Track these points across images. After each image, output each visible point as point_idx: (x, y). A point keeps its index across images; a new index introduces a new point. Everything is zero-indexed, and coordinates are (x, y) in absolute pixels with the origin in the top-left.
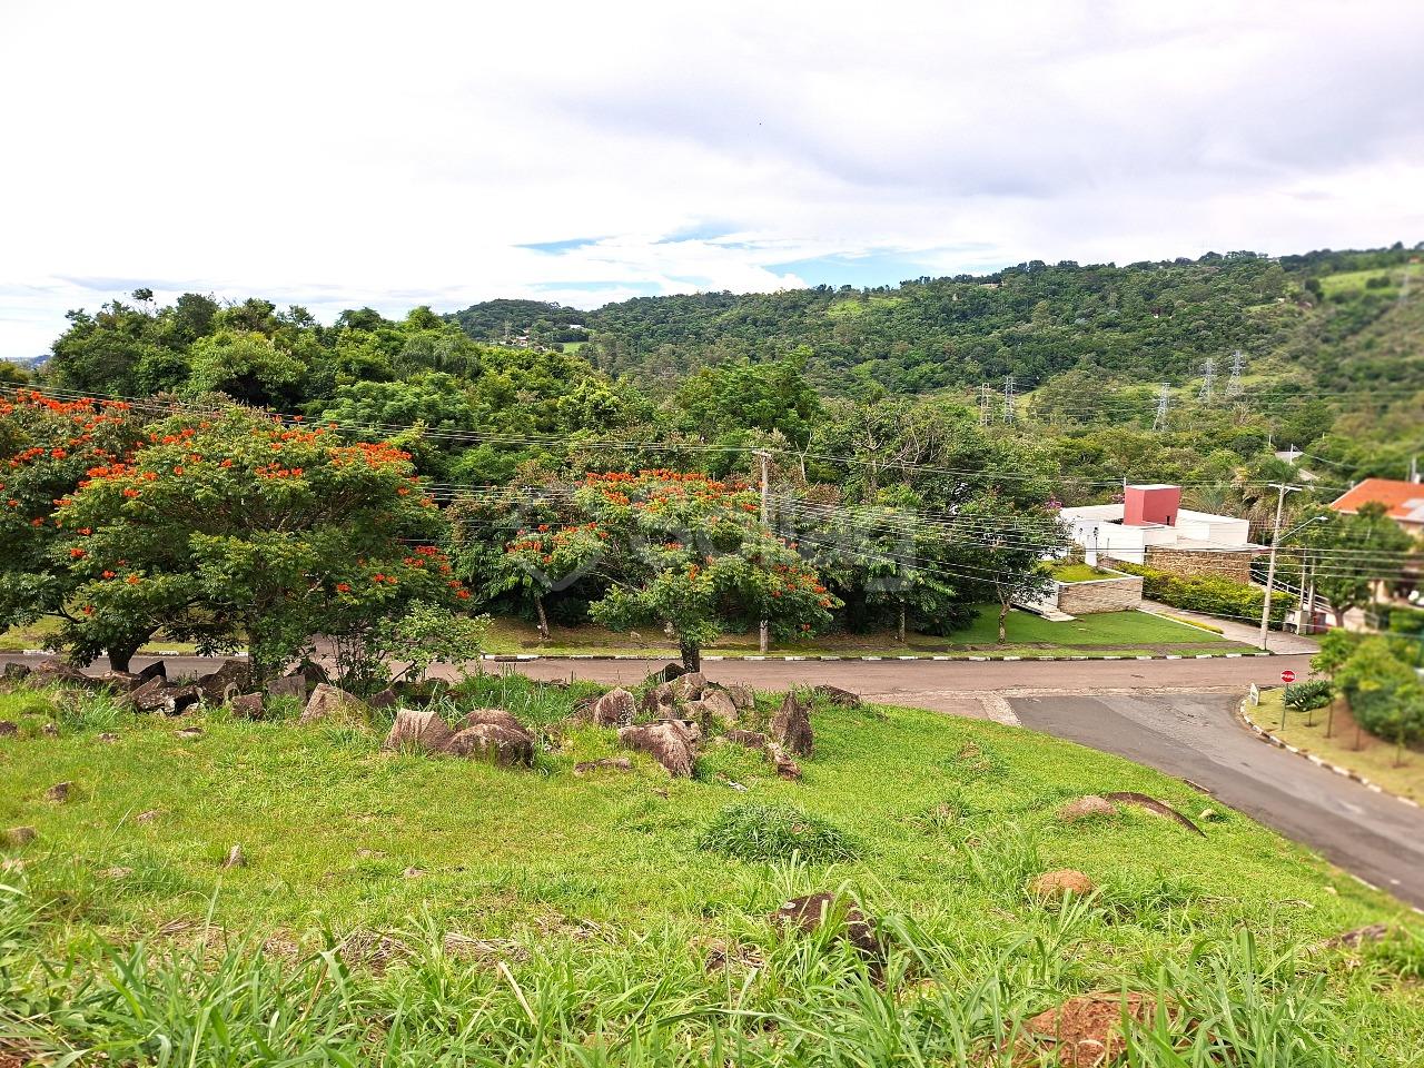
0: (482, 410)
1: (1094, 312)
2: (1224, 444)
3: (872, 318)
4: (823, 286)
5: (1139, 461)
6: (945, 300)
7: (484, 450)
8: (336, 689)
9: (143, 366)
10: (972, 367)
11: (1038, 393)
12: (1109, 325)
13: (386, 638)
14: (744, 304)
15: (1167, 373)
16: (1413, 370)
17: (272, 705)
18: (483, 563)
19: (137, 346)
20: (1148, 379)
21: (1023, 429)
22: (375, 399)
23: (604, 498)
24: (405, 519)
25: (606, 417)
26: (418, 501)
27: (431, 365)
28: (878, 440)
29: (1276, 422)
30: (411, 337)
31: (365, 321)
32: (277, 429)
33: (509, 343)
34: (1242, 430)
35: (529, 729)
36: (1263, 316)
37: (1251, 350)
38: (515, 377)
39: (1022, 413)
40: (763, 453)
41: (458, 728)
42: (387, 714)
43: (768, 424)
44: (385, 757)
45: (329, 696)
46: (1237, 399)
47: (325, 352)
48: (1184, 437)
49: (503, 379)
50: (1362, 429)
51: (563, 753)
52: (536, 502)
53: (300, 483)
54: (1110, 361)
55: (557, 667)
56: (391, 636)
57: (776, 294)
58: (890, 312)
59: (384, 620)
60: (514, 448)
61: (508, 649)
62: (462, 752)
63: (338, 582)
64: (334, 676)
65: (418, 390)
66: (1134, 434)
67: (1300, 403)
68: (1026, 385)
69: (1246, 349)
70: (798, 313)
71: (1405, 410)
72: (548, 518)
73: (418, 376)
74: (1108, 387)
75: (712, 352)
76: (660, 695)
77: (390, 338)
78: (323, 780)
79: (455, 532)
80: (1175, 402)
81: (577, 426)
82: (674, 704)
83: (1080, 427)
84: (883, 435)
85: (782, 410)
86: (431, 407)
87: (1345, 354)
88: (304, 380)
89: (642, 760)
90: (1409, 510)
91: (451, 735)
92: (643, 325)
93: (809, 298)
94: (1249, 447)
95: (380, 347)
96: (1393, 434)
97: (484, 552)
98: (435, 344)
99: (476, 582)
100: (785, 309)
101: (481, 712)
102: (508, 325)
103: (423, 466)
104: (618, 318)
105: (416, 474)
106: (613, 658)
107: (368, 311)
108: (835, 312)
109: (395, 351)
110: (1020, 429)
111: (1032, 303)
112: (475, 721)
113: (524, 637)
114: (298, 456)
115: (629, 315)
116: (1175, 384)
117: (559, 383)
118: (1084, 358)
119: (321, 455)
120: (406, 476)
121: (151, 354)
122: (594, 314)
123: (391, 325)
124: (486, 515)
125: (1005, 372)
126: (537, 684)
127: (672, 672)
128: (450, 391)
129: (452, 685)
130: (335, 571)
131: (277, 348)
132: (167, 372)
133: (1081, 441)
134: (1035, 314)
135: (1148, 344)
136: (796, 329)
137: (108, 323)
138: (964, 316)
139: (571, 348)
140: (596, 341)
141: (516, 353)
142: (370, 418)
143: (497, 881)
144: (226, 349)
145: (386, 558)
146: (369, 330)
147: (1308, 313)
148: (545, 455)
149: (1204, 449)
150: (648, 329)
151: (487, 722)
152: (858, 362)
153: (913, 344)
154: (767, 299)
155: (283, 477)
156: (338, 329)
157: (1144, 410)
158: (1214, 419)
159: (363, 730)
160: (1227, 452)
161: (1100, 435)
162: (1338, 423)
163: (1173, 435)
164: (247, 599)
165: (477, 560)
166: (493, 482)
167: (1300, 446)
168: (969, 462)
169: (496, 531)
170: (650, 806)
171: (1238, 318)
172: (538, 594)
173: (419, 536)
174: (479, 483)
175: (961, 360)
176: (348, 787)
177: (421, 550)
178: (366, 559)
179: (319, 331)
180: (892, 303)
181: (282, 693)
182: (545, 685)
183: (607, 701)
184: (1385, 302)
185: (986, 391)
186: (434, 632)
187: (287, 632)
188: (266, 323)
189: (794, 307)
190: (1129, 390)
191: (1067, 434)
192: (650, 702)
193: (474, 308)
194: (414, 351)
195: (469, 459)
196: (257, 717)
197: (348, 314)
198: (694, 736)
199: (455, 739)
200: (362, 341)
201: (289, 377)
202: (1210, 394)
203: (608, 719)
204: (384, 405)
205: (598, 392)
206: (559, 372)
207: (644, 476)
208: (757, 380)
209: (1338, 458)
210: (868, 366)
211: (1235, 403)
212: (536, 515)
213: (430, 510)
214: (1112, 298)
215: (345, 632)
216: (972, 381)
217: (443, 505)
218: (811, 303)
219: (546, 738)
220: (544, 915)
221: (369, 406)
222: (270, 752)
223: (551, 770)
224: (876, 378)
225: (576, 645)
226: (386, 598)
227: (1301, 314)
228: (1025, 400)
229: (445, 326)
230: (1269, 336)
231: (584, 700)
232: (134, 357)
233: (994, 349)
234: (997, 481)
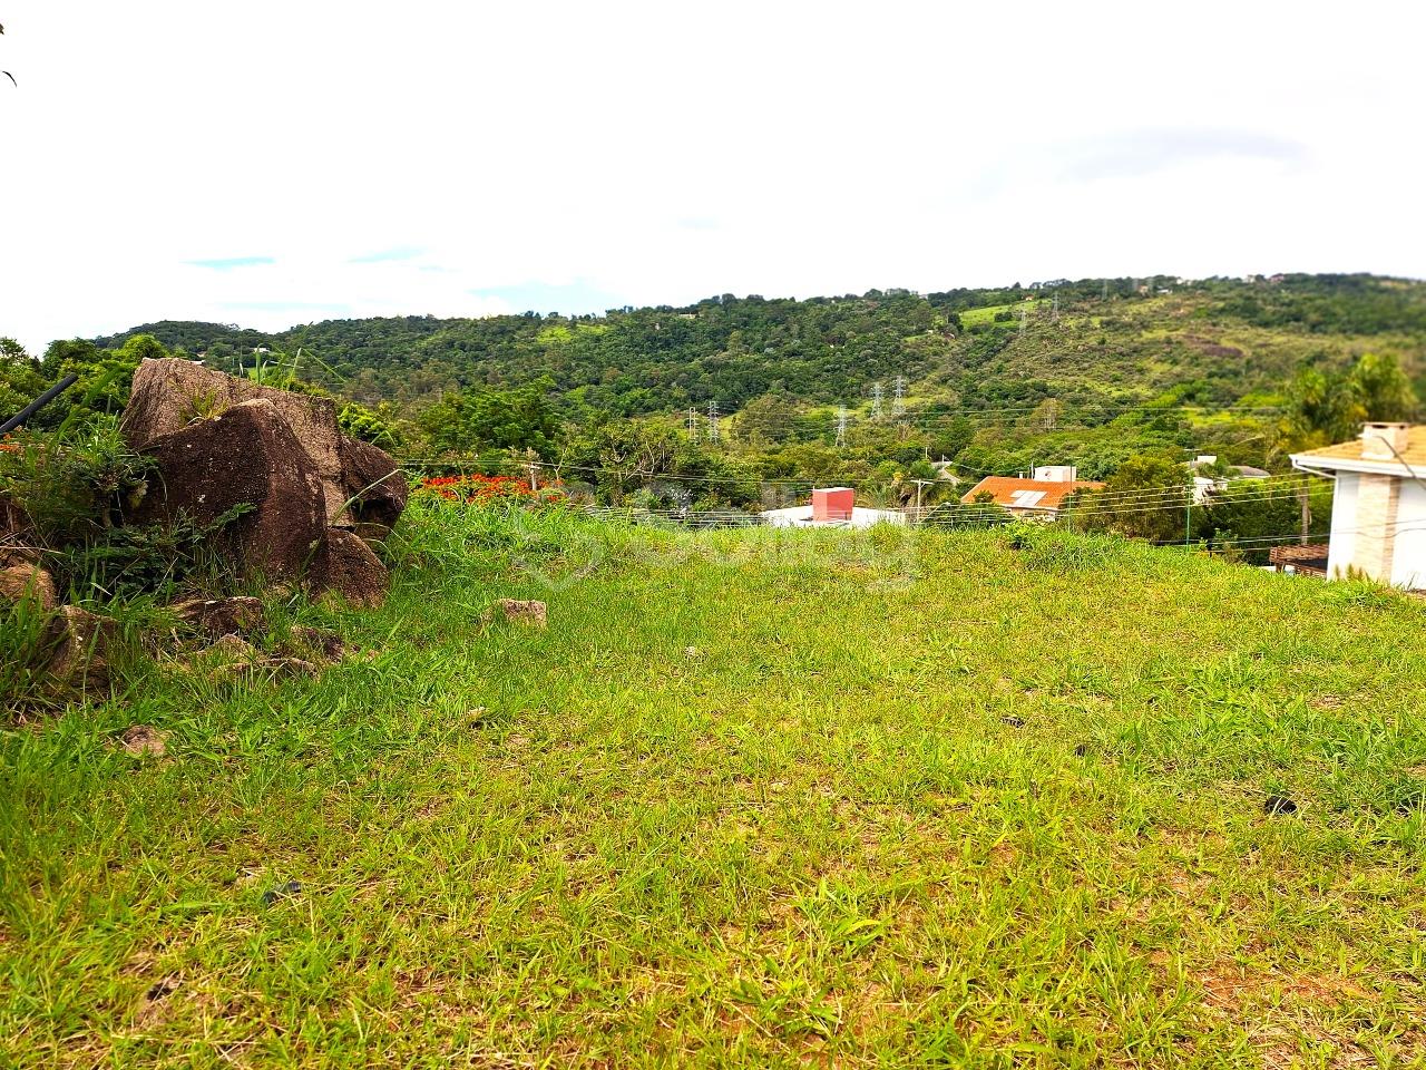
1: (780, 341)
2: (890, 457)
3: (582, 345)
4: (530, 313)
6: (648, 329)
10: (678, 392)
11: (738, 415)
12: (793, 354)
14: (449, 328)
15: (843, 396)
16: (1032, 390)
20: (829, 402)
21: (728, 449)
28: (620, 454)
29: (931, 436)
31: (78, 351)
34: (904, 445)
36: (917, 346)
37: (910, 375)
39: (726, 435)
46: (901, 418)
48: (860, 451)
50: (996, 441)
54: (797, 387)
57: (483, 319)
58: (598, 339)
66: (821, 451)
67: (949, 420)
68: (727, 410)
69: (905, 374)
71: (1027, 423)
74: (796, 409)
75: (420, 377)
80: (852, 422)
83: (776, 446)
84: (625, 450)
85: (528, 432)
87: (982, 377)
90: (1017, 499)
92: (340, 348)
93: (518, 323)
94: (909, 458)
96: (1019, 443)
100: (494, 334)
104: (311, 341)
108: (544, 338)
110: (725, 449)
111: (727, 333)
115: (322, 338)
116: (850, 406)
118: (775, 383)
122: (281, 337)
125: (710, 397)
133: (777, 456)
134: (730, 343)
135: (828, 371)
136: (506, 354)
138: (667, 345)
146: (86, 361)
147: (952, 343)
149: (875, 461)
150: (345, 353)
152: (571, 387)
153: (622, 370)
154: (474, 324)
157: (827, 428)
158: (883, 436)
160: (893, 463)
161: (790, 452)
162: (978, 436)
163: (851, 450)
167: (950, 457)
168: (694, 471)
171: (898, 347)
175: (668, 386)
180: (599, 331)
184: (1009, 333)
185: (694, 416)
189: (503, 332)
190: (815, 412)
191: (766, 452)
202: (880, 414)
208: (506, 406)
209: (978, 465)
210: (580, 391)
211: (900, 422)
214: (795, 329)
216: (679, 405)
218: (519, 329)
224: (590, 403)
227: (946, 344)
228: (727, 422)
230: (922, 363)
233: (696, 375)
234: (717, 484)
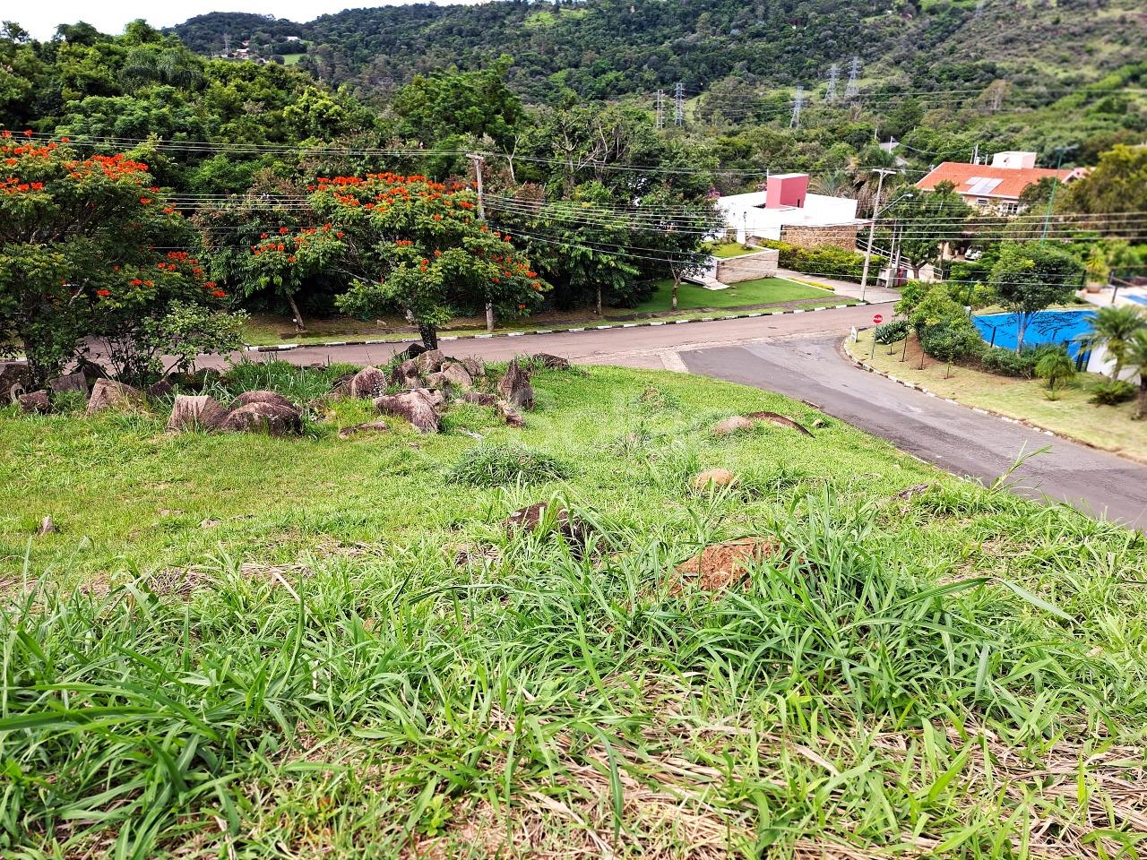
0: (211, 122)
1: (746, 23)
2: (842, 139)
3: (564, 29)
5: (779, 156)
6: (624, 12)
7: (220, 160)
8: (114, 383)
10: (650, 75)
11: (702, 97)
12: (758, 35)
13: (153, 335)
14: (448, 15)
15: (801, 78)
16: (981, 72)
17: (58, 400)
18: (235, 266)
20: (787, 83)
21: (690, 130)
22: (105, 113)
23: (336, 201)
24: (151, 227)
25: (330, 126)
26: (162, 210)
27: (156, 78)
28: (573, 142)
29: (882, 118)
30: (131, 51)
31: (82, 35)
32: (10, 145)
33: (231, 56)
34: (855, 126)
35: (296, 404)
36: (875, 26)
37: (865, 56)
38: (240, 88)
39: (690, 116)
40: (477, 157)
41: (232, 408)
42: (166, 401)
43: (478, 129)
44: (170, 437)
45: (109, 391)
46: (853, 99)
47: (47, 68)
48: (813, 133)
49: (229, 90)
50: (943, 122)
51: (328, 421)
52: (276, 208)
53: (42, 197)
54: (758, 68)
55: (315, 354)
56: (157, 334)
57: (477, 5)
58: (578, 23)
59: (147, 320)
60: (247, 157)
61: (269, 341)
62: (239, 427)
63: (99, 288)
64: (111, 371)
65: (145, 103)
66: (775, 132)
67: (900, 101)
68: (691, 93)
69: (861, 55)
70: (498, 23)
71: (974, 105)
72: (288, 223)
73: (144, 89)
74: (756, 91)
75: (424, 62)
76: (406, 370)
77: (110, 51)
78: (118, 458)
79: (204, 238)
80: (807, 103)
81: (304, 135)
82: (419, 376)
83: (735, 127)
84: (578, 137)
85: (490, 116)
86: (162, 120)
87: (934, 59)
88: (30, 97)
89: (396, 422)
90: (971, 186)
91: (227, 413)
92: (357, 36)
93: (508, 9)
94: (860, 140)
95: (102, 61)
96: (964, 125)
97: (234, 256)
98: (157, 58)
99: (231, 284)
100: (487, 20)
101: (251, 394)
102: (227, 38)
103: (162, 177)
104: (332, 30)
105: (156, 184)
106: (364, 343)
107: (83, 26)
108: (531, 23)
109: (118, 65)
110: (688, 130)
111: (696, 14)
112: (246, 401)
113: (281, 330)
114: (36, 170)
115: (343, 26)
116: (807, 88)
117: (282, 93)
118: (738, 65)
119: (58, 169)
120: (145, 186)
122: (309, 26)
123: (109, 39)
124: (230, 221)
125: (676, 79)
126: (299, 368)
127: (414, 351)
128: (177, 104)
129: (222, 374)
130: (93, 278)
133: (735, 139)
134: (698, 25)
135: (788, 52)
136: (498, 39)
138: (641, 28)
139: (291, 60)
140: (314, 53)
141: (237, 65)
142: (104, 133)
143: (281, 522)
145: (140, 264)
146: (89, 44)
147: (909, 24)
148: (278, 164)
149: (827, 143)
150: (362, 40)
151: (257, 402)
152: (554, 70)
153: (599, 53)
154: (470, 10)
155: (23, 191)
156: (56, 44)
157: (782, 110)
158: (836, 117)
159: (146, 415)
160: (844, 145)
161: (750, 133)
162: (926, 118)
163: (805, 131)
164: (13, 308)
165: (228, 264)
166: (232, 191)
167: (898, 138)
168: (647, 160)
169: (241, 236)
170: (405, 455)
171: (857, 28)
172: (289, 291)
173: (170, 242)
174: (219, 192)
175: (639, 68)
176: (141, 463)
177: (173, 256)
178: (121, 266)
179: (36, 46)
180: (580, 14)
181: (65, 389)
182: (306, 368)
183: (361, 378)
184: (966, 13)
185: (661, 97)
186: (196, 329)
187: (58, 335)
189: (495, 17)
190: (774, 94)
191: (725, 133)
192: (398, 376)
193: (192, 21)
194: (136, 65)
195: (206, 170)
196: (45, 411)
197: (63, 29)
198: (437, 401)
199: (231, 416)
200: (83, 56)
201: (15, 94)
202: (834, 95)
203: (364, 392)
204: (115, 120)
205: (321, 101)
206: (283, 84)
207: (371, 179)
208: (466, 88)
209: (924, 146)
210: (562, 74)
211: (852, 103)
212: (277, 220)
213: (174, 217)
215: (112, 334)
216: (650, 88)
217: (187, 214)
218: (509, 14)
219: (312, 411)
220: (323, 542)
221: (100, 121)
222: (63, 440)
223: (319, 435)
224: (570, 86)
225: (330, 334)
226: (147, 300)
227: (903, 24)
228: (692, 104)
229: (163, 40)
230: (879, 44)
231: (340, 378)
233: (666, 58)
234: (670, 175)
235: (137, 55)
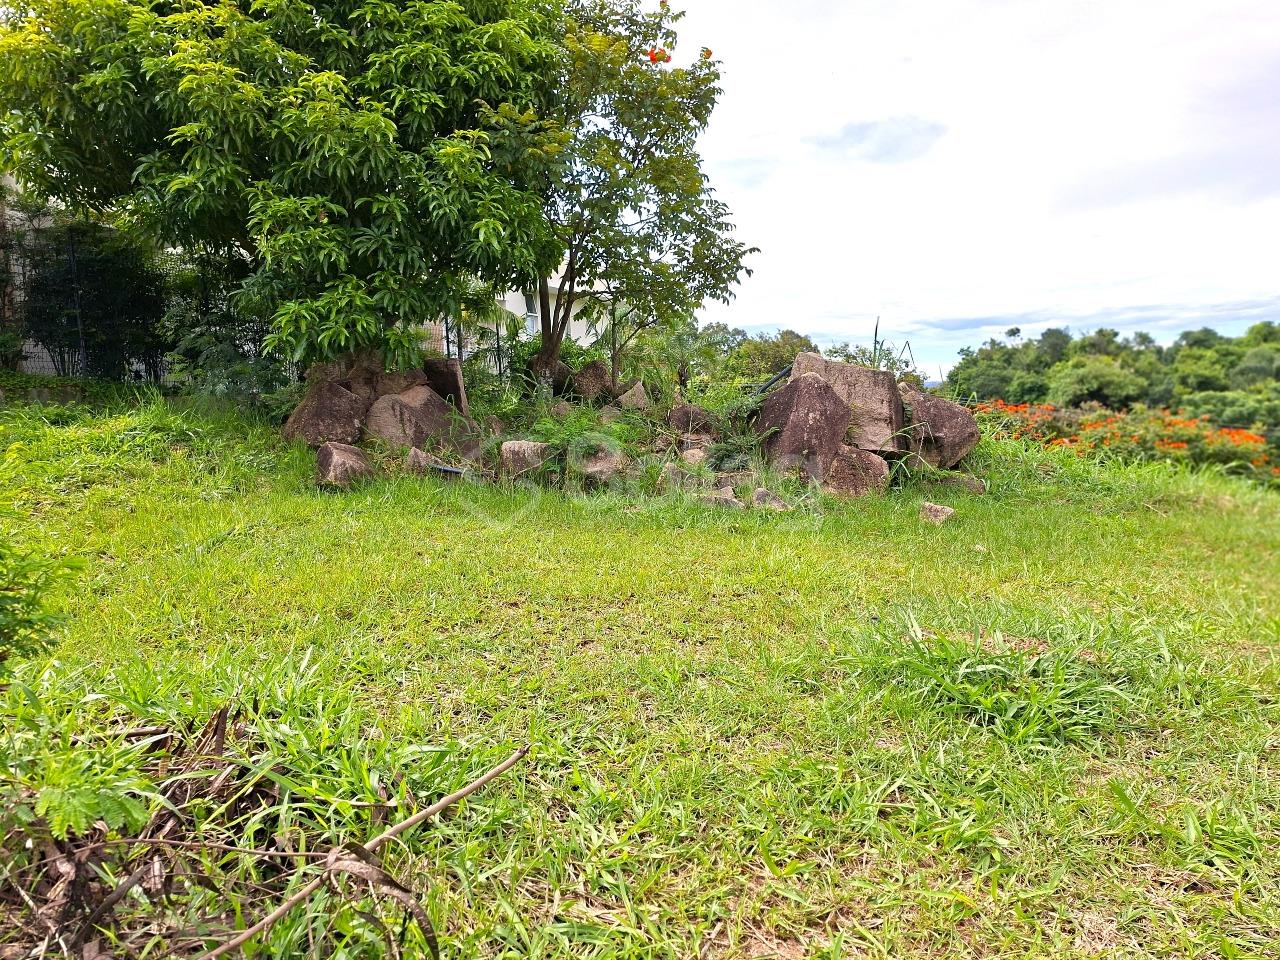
9: (1013, 387)
19: (1009, 372)
22: (1215, 406)
27: (1271, 376)
30: (1250, 351)
31: (1202, 340)
47: (1165, 369)
65: (1259, 397)
73: (1259, 385)
77: (1229, 353)
86: (1271, 412)
88: (1146, 392)
95: (1218, 362)
98: (1276, 356)
107: (1206, 332)
109: (1233, 365)
121: (1019, 377)
123: (1229, 341)
131: (1122, 367)
132: (1031, 390)
137: (986, 355)
144: (1081, 371)
146: (1209, 347)
156: (1177, 347)
179: (1159, 351)
188: (1112, 348)
194: (1253, 363)
197: (1186, 335)
200: (1200, 358)
201: (1132, 390)
221: (1210, 412)
232: (1006, 380)
235: (1256, 355)
